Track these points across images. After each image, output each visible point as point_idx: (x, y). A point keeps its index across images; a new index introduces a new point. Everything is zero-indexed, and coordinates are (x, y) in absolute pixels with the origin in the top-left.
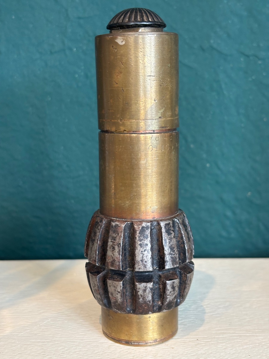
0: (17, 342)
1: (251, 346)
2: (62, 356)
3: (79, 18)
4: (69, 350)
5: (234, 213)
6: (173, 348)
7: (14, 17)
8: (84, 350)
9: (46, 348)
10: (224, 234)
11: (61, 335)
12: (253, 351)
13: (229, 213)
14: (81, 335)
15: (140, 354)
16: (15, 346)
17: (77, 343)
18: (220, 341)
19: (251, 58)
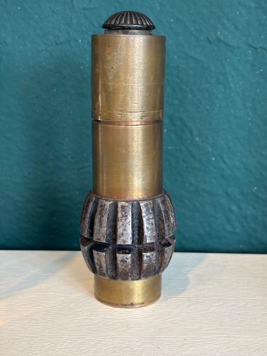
0: (6, 336)
1: (238, 348)
2: (47, 353)
3: (85, 9)
4: (55, 346)
5: (240, 208)
6: (159, 348)
7: (19, 8)
8: (70, 347)
9: (34, 343)
10: (229, 228)
11: (50, 331)
12: (240, 354)
13: (234, 208)
14: (70, 330)
15: (124, 354)
16: (3, 340)
17: (64, 339)
18: (208, 341)
19: (259, 50)
